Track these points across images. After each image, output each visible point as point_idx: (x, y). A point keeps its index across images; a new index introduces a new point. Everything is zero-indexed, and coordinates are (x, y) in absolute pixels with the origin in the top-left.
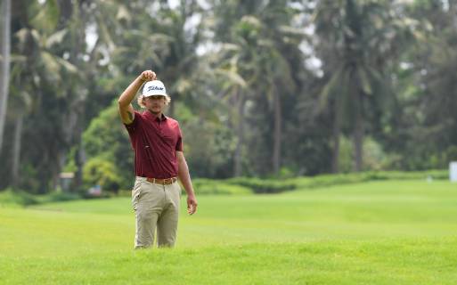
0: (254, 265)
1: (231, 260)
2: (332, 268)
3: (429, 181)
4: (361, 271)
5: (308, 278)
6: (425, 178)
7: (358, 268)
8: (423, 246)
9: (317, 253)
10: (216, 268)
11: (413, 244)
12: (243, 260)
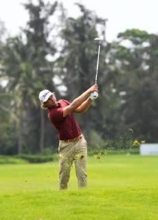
0: (45, 203)
1: (31, 200)
2: (89, 204)
3: (128, 155)
4: (105, 206)
5: (75, 209)
6: (126, 153)
7: (104, 204)
8: (139, 191)
9: (80, 195)
10: (23, 205)
11: (134, 190)
12: (38, 200)
